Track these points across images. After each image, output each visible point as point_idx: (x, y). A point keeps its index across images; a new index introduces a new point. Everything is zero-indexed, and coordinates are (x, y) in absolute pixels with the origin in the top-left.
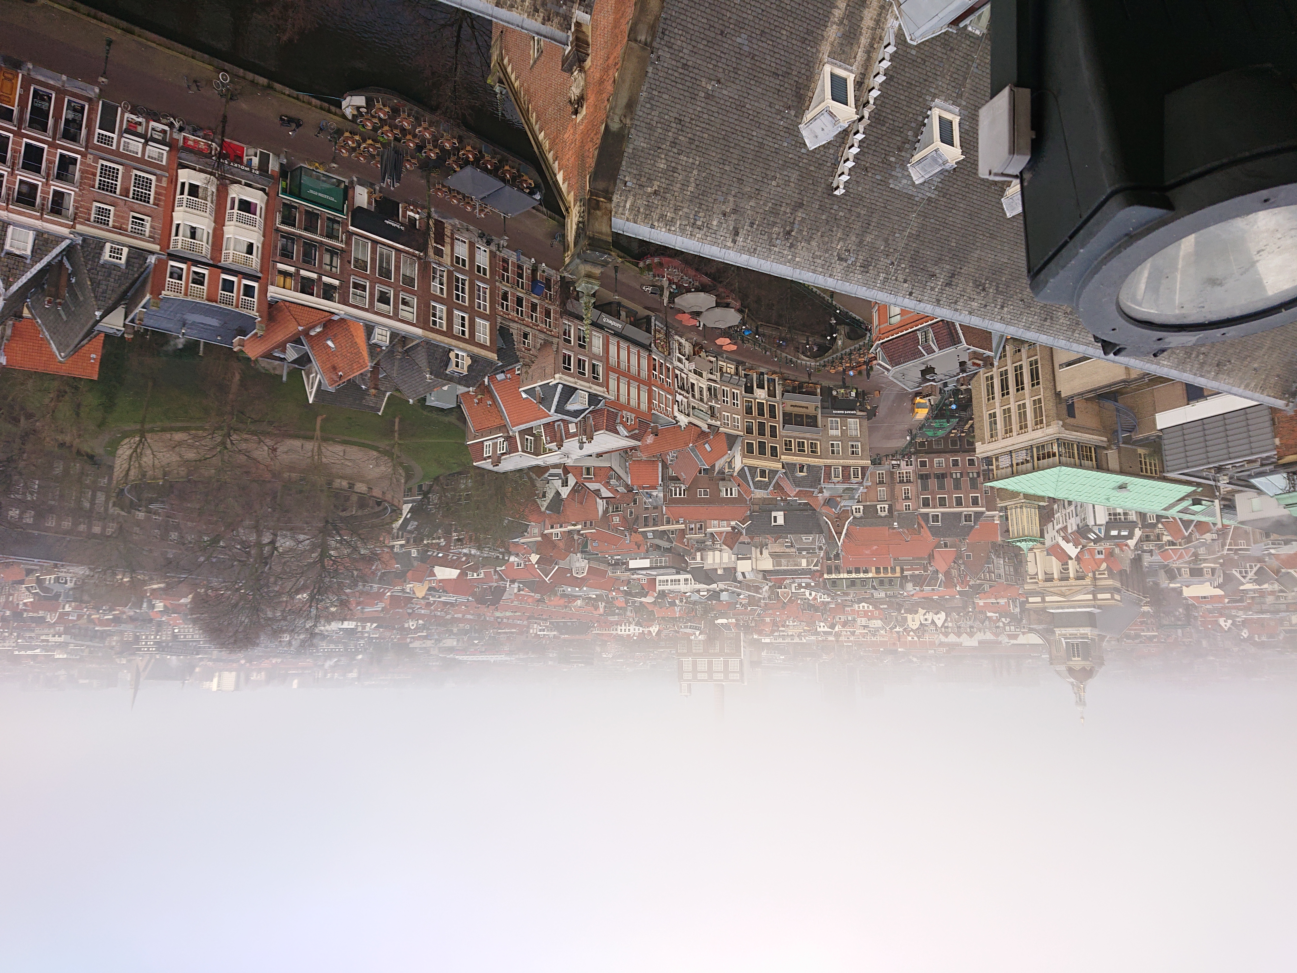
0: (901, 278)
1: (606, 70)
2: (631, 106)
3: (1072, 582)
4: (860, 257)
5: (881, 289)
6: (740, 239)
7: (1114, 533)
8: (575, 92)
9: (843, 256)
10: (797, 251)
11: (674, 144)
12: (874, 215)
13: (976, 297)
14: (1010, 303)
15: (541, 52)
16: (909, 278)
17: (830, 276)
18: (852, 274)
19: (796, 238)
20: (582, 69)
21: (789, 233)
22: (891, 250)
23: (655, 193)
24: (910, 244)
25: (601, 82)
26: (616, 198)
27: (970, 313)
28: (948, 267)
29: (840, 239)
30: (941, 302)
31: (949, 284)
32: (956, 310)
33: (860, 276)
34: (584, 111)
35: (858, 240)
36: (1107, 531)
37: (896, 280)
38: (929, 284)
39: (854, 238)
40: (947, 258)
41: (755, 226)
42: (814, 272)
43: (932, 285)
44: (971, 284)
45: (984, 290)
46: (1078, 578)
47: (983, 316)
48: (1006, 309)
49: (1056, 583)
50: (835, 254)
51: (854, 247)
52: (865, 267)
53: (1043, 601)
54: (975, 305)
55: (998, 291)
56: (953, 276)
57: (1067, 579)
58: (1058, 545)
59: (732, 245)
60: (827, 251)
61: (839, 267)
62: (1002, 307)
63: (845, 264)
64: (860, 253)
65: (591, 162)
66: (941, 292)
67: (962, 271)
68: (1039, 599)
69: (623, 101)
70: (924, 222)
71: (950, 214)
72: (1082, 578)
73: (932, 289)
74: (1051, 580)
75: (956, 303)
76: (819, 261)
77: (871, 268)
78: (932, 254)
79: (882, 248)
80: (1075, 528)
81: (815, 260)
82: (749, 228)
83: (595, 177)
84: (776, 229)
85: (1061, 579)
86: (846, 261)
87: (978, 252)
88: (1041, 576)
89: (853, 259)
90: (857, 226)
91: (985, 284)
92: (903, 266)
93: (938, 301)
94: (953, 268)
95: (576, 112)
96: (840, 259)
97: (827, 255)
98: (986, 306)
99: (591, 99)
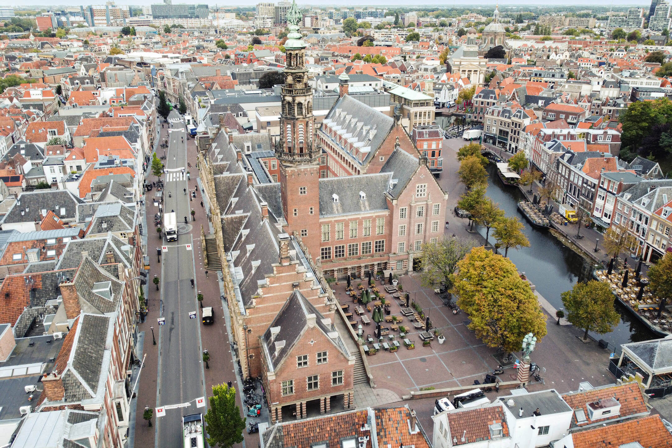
3: (467, 70)
7: (441, 86)
36: (442, 87)
46: (465, 71)
49: (473, 70)
53: (480, 62)
57: (469, 71)
58: (465, 84)
68: (481, 63)
72: (463, 71)
74: (475, 71)
80: (455, 90)
85: (471, 71)
88: (478, 72)
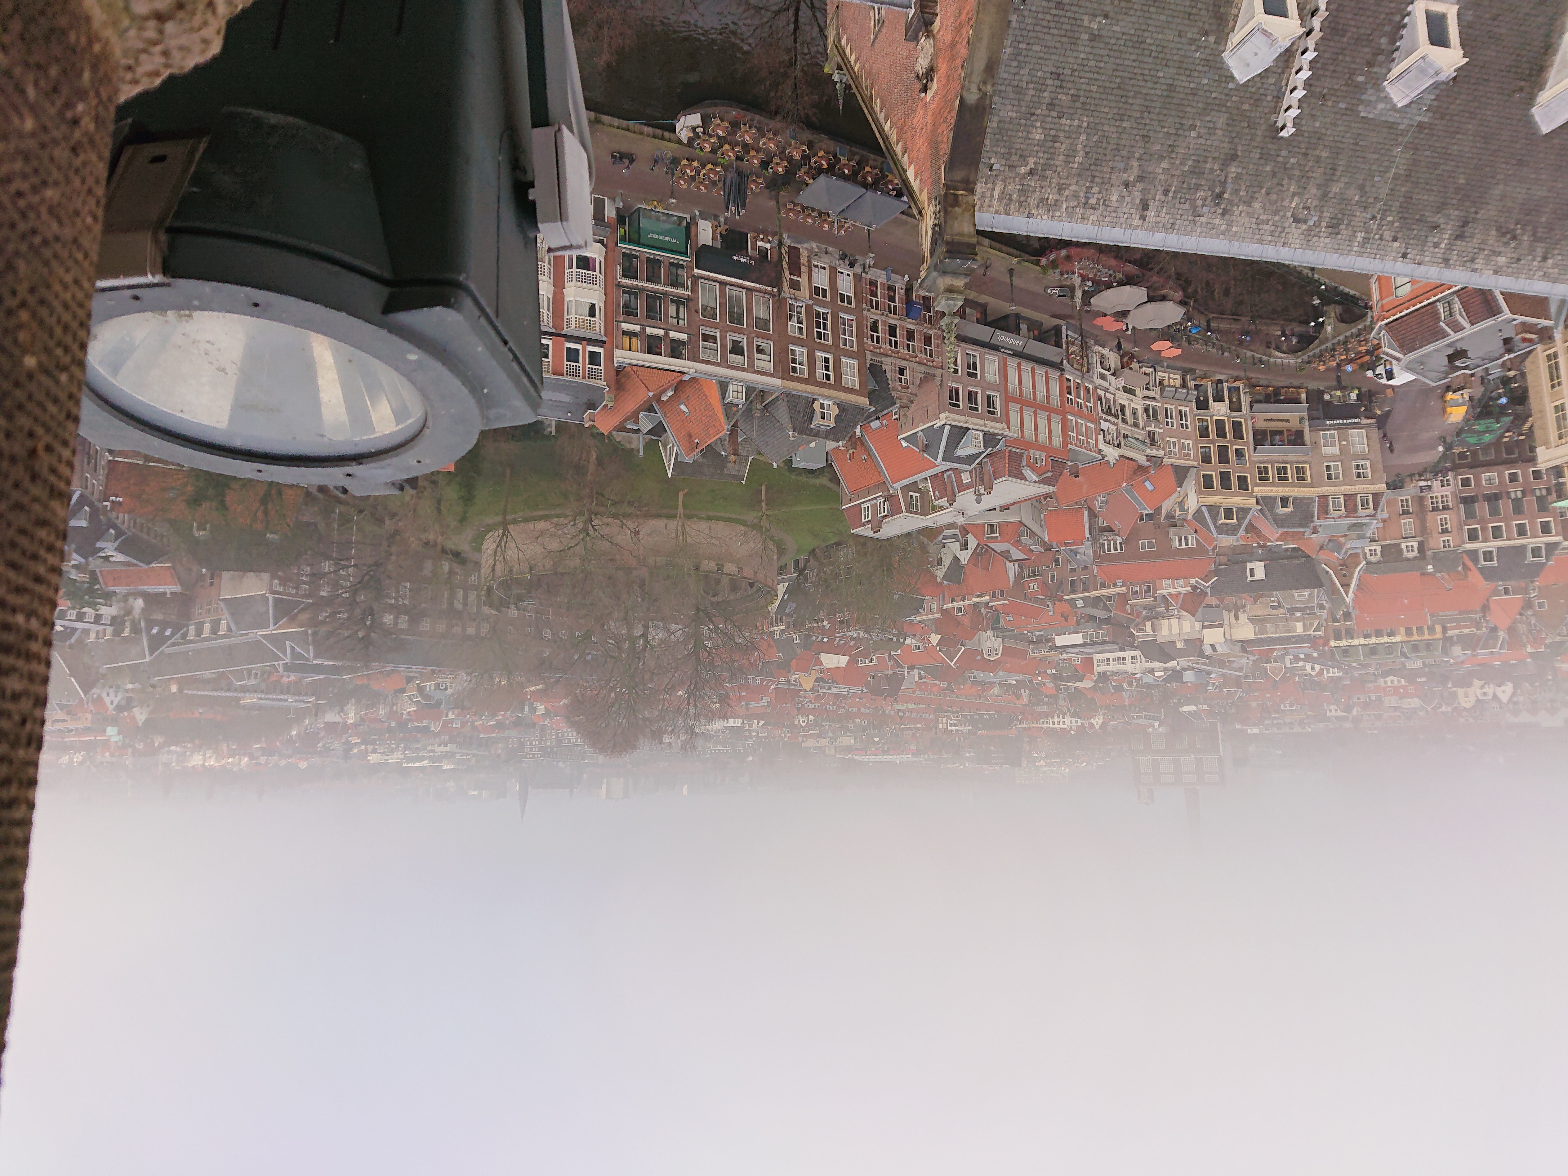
0: (1388, 235)
1: (958, 30)
2: (991, 68)
4: (1325, 214)
5: (1360, 254)
6: (1151, 214)
8: (922, 64)
9: (1300, 216)
10: (1234, 218)
11: (1051, 105)
12: (1340, 156)
13: (1503, 249)
14: (1556, 252)
15: (882, 22)
16: (1400, 235)
17: (1284, 244)
18: (1316, 239)
19: (1230, 201)
20: (929, 34)
21: (1220, 196)
22: (1371, 200)
23: (1031, 172)
24: (1398, 188)
25: (953, 45)
26: (979, 188)
27: (1496, 272)
28: (1456, 213)
29: (1294, 195)
30: (1451, 262)
31: (1460, 237)
32: (1474, 270)
33: (1328, 240)
34: (934, 86)
35: (1319, 193)
37: (1381, 239)
38: (1430, 239)
39: (1314, 191)
40: (1454, 202)
41: (1171, 194)
42: (1260, 242)
43: (1436, 240)
44: (1494, 233)
45: (1514, 238)
47: (1516, 274)
48: (1550, 261)
50: (1289, 214)
51: (1315, 203)
52: (1334, 227)
54: (1502, 260)
55: (1536, 239)
56: (1465, 224)
59: (1140, 222)
60: (1276, 213)
61: (1295, 232)
62: (1545, 258)
63: (1304, 227)
64: (1325, 209)
65: (946, 148)
66: (1450, 248)
67: (1479, 216)
69: (980, 64)
70: (1414, 157)
71: (1454, 141)
73: (1436, 245)
75: (1473, 260)
76: (1266, 227)
77: (1343, 227)
78: (1432, 198)
79: (1357, 198)
81: (1261, 226)
82: (1163, 198)
83: (951, 165)
84: (1201, 194)
86: (1305, 222)
87: (1501, 187)
89: (1316, 219)
90: (1318, 174)
91: (1514, 230)
92: (1390, 219)
93: (1446, 261)
94: (1462, 214)
95: (925, 89)
96: (1297, 220)
97: (1277, 218)
98: (1519, 260)
99: (942, 69)
